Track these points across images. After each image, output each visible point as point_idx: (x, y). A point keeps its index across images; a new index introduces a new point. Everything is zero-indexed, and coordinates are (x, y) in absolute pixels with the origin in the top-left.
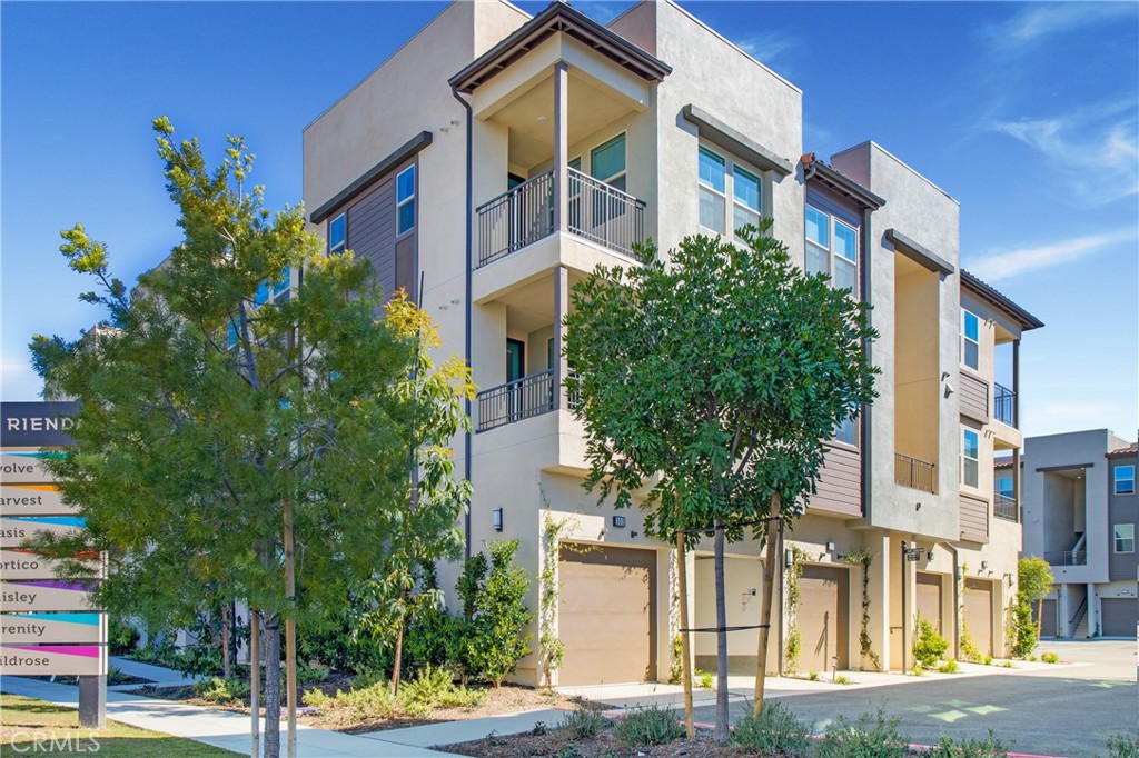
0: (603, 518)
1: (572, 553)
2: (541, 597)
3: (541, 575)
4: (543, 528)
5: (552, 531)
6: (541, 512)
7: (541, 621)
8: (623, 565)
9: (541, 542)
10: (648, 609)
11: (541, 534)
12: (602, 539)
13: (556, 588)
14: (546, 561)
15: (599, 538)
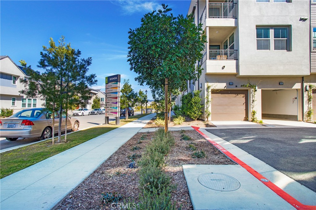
0: (226, 83)
1: (214, 92)
2: (206, 102)
3: (206, 97)
4: (206, 87)
5: (208, 88)
6: (206, 83)
7: (205, 107)
8: (235, 94)
9: (205, 90)
10: (245, 104)
11: (206, 88)
12: (225, 88)
13: (210, 100)
14: (207, 94)
15: (224, 88)
